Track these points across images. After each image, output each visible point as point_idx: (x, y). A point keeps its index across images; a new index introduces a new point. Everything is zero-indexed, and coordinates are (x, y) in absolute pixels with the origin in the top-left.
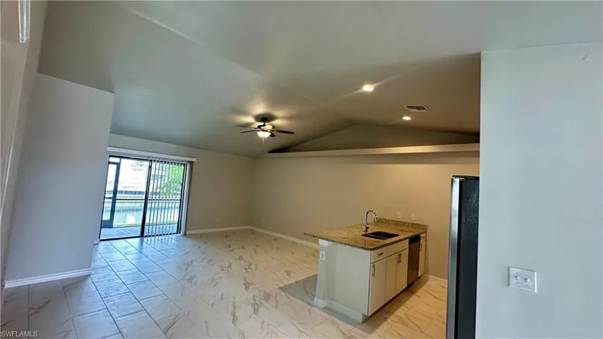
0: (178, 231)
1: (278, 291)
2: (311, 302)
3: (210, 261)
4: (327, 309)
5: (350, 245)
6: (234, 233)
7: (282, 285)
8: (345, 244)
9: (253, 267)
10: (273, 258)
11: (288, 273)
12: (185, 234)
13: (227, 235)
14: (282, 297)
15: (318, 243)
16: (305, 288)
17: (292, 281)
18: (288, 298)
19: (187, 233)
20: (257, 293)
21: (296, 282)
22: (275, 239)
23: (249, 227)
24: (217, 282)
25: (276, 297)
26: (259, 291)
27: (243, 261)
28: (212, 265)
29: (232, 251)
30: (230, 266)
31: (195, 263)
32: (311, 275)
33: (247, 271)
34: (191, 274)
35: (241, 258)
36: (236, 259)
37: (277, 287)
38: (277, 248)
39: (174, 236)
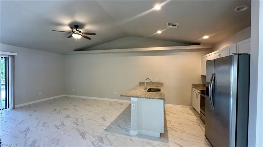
0: (7, 106)
1: (106, 132)
2: (128, 134)
3: (45, 123)
4: (139, 135)
5: (153, 98)
6: (55, 100)
7: (105, 128)
8: (149, 98)
9: (80, 120)
10: (89, 112)
11: (103, 118)
12: (14, 108)
13: (50, 103)
14: (111, 137)
15: (130, 100)
16: (119, 126)
17: (109, 123)
18: (115, 136)
19: (16, 106)
20: (93, 139)
21: (112, 123)
22: (84, 100)
23: (63, 95)
24: (58, 140)
25: (106, 137)
26: (94, 137)
27: (70, 118)
28: (48, 126)
29: (59, 112)
30: (63, 124)
31: (31, 129)
32: (117, 117)
33: (77, 125)
34: (32, 140)
35: (68, 116)
36: (65, 118)
37: (103, 130)
38: (88, 105)
39: (4, 111)
